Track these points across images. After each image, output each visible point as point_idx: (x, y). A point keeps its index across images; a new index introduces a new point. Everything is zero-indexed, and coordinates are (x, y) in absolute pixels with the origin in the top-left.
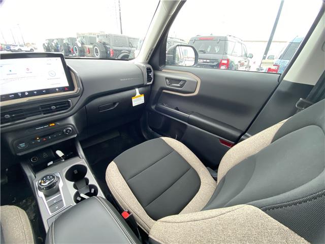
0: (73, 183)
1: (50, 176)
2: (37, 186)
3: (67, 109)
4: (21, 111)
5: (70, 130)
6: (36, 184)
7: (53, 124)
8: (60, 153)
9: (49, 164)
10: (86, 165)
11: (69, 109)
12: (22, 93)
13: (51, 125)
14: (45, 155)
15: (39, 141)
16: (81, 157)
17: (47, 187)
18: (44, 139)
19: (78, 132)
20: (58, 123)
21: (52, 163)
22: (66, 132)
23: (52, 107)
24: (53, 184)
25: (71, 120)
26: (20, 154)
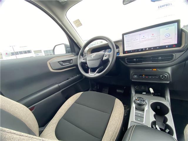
0: (154, 113)
1: (142, 99)
2: (134, 100)
3: (170, 60)
4: (142, 58)
5: (165, 77)
6: (134, 99)
7: (156, 70)
8: (151, 90)
9: (143, 93)
10: (169, 108)
11: (171, 61)
12: (145, 49)
13: (154, 70)
14: (143, 88)
15: (144, 77)
16: (167, 99)
17: (139, 104)
18: (147, 77)
19: (171, 80)
20: (159, 70)
21: (145, 93)
22: (162, 77)
23: (159, 58)
24: (142, 104)
25: (169, 70)
26: (133, 80)
